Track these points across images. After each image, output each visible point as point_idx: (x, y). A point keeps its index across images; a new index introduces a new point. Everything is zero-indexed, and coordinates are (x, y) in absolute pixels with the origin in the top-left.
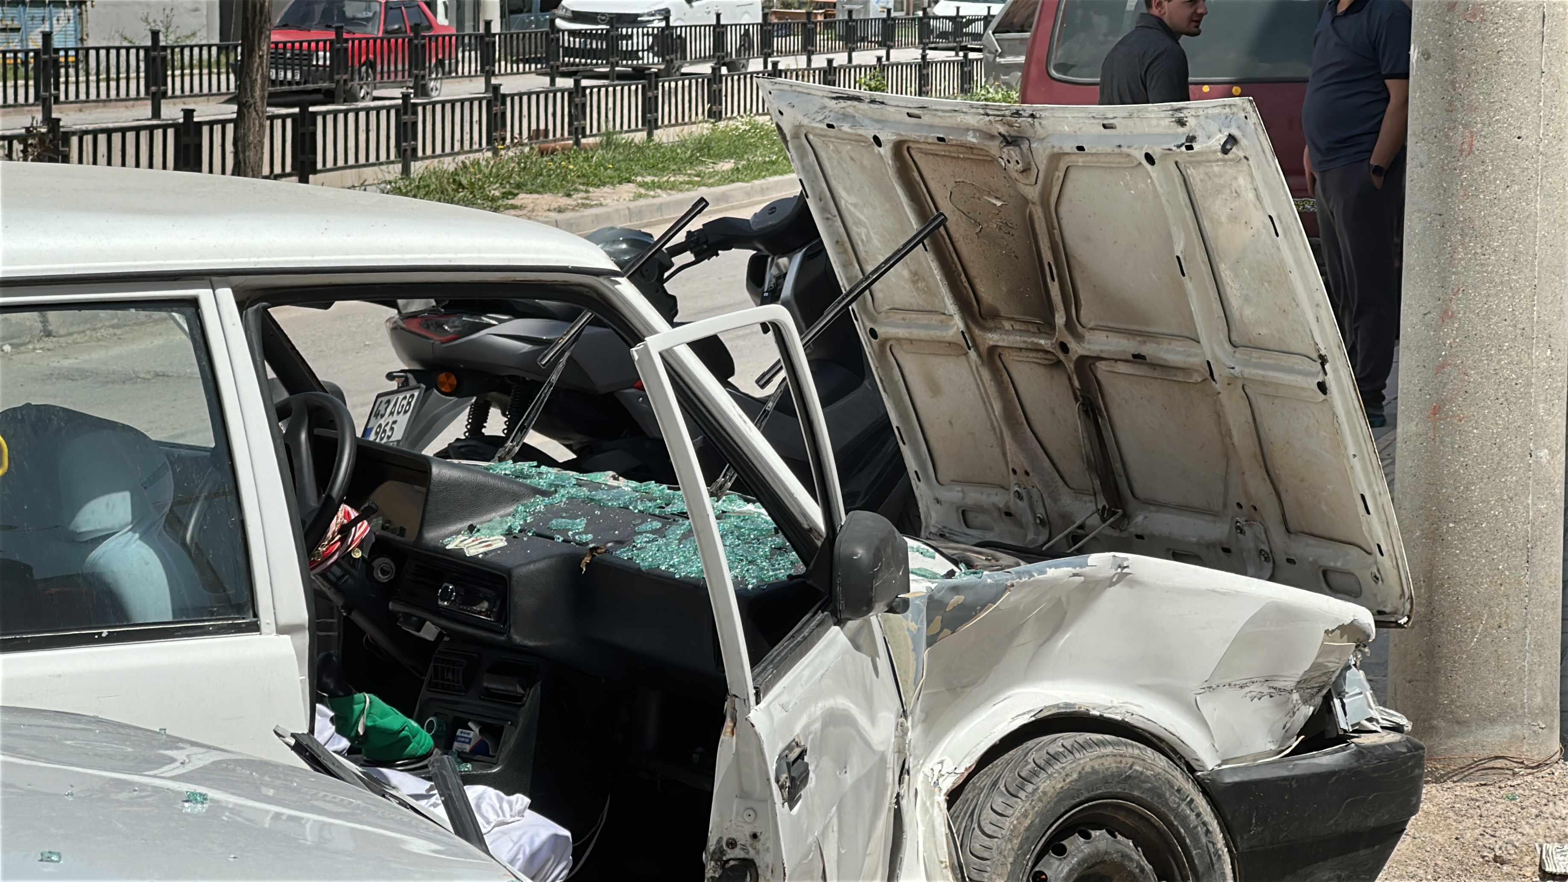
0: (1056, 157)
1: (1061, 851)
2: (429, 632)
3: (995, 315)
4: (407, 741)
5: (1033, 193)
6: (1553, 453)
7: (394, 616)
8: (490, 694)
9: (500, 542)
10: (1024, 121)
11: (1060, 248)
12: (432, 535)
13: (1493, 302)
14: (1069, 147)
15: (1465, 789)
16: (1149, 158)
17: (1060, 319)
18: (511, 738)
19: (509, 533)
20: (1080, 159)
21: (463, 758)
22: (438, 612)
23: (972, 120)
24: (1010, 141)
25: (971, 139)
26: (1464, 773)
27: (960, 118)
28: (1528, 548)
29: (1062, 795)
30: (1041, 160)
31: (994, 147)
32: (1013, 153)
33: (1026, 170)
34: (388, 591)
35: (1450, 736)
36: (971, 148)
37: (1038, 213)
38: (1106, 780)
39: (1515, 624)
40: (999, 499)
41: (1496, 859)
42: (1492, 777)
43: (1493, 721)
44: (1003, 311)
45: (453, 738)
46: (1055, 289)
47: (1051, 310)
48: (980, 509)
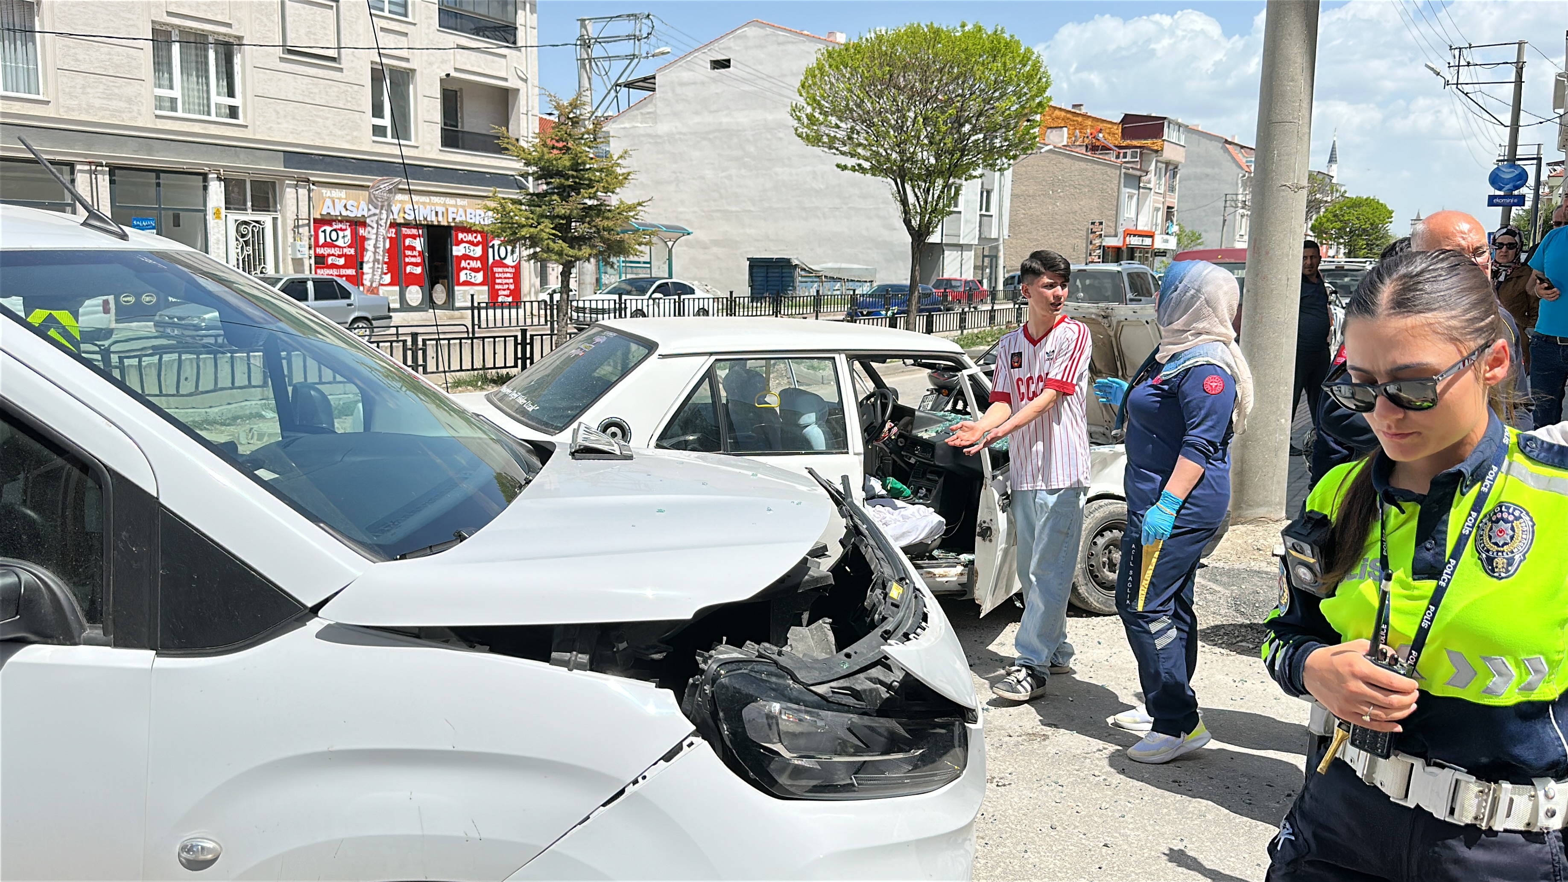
0: (1119, 322)
1: (1102, 536)
2: (912, 461)
3: (1101, 372)
4: (903, 492)
5: (1112, 334)
6: (1286, 421)
7: (903, 455)
8: (929, 480)
9: (934, 434)
10: (1110, 311)
11: (1120, 351)
12: (914, 432)
13: (1267, 371)
14: (1123, 319)
15: (1251, 527)
16: (1147, 322)
17: (1120, 374)
18: (934, 492)
19: (937, 432)
20: (1125, 323)
21: (920, 498)
22: (915, 455)
23: (1093, 311)
24: (1104, 317)
25: (1093, 316)
26: (1250, 522)
27: (1090, 310)
28: (1276, 451)
29: (1103, 518)
30: (1114, 323)
31: (1100, 319)
32: (1106, 321)
33: (1109, 326)
34: (902, 448)
35: (1247, 510)
36: (1093, 319)
37: (1113, 339)
38: (1118, 515)
39: (1270, 475)
40: (1102, 430)
41: (1259, 549)
42: (1261, 524)
43: (1261, 506)
44: (1103, 371)
45: (918, 492)
46: (1118, 364)
47: (1118, 370)
48: (1096, 433)
